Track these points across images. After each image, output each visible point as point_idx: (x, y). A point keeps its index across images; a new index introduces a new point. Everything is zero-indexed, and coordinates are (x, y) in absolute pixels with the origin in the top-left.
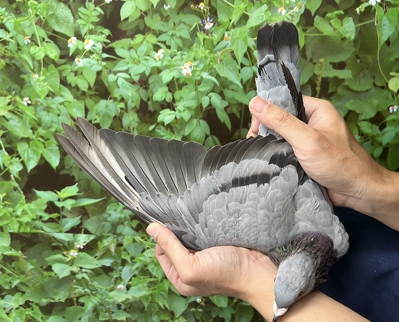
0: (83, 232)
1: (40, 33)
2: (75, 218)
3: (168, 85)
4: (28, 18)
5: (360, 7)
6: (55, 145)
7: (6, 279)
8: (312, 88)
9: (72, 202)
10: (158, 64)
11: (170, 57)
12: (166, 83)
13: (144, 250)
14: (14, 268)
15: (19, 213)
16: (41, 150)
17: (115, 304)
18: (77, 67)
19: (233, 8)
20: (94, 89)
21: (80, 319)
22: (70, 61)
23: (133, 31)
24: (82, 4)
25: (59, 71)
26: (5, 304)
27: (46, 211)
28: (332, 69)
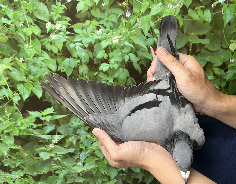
0: (57, 134)
1: (29, 20)
2: (52, 126)
3: (105, 49)
4: (21, 12)
5: (214, 4)
6: (39, 85)
7: (13, 162)
8: (187, 50)
9: (50, 117)
10: (99, 37)
11: (106, 33)
12: (104, 48)
13: (93, 143)
14: (17, 156)
15: (19, 124)
16: (31, 88)
17: (76, 174)
18: (51, 40)
19: (142, 5)
20: (62, 52)
21: (56, 183)
22: (47, 36)
23: (84, 18)
24: (54, 3)
25: (40, 42)
26: (12, 176)
27: (35, 123)
28: (198, 38)
